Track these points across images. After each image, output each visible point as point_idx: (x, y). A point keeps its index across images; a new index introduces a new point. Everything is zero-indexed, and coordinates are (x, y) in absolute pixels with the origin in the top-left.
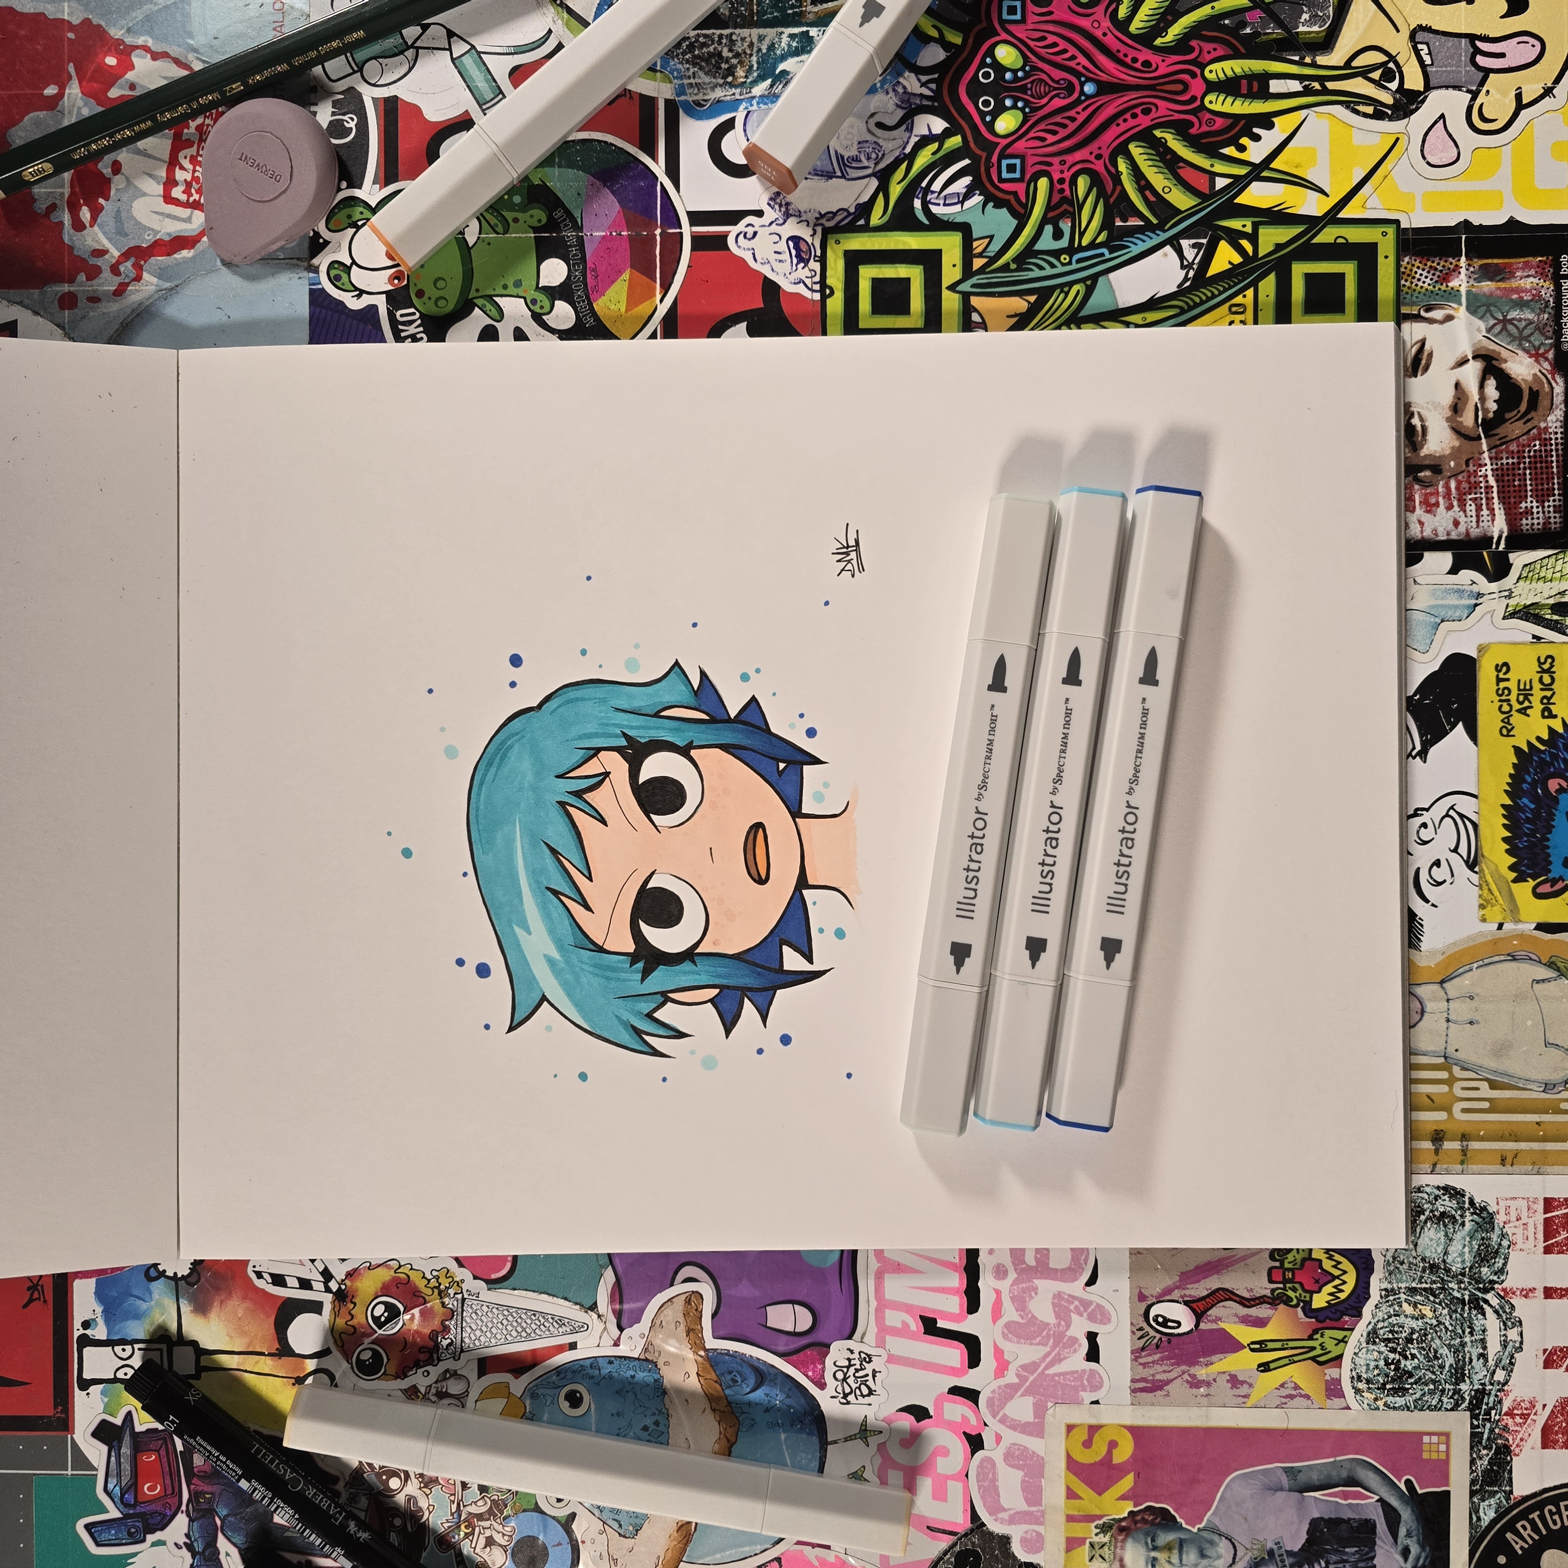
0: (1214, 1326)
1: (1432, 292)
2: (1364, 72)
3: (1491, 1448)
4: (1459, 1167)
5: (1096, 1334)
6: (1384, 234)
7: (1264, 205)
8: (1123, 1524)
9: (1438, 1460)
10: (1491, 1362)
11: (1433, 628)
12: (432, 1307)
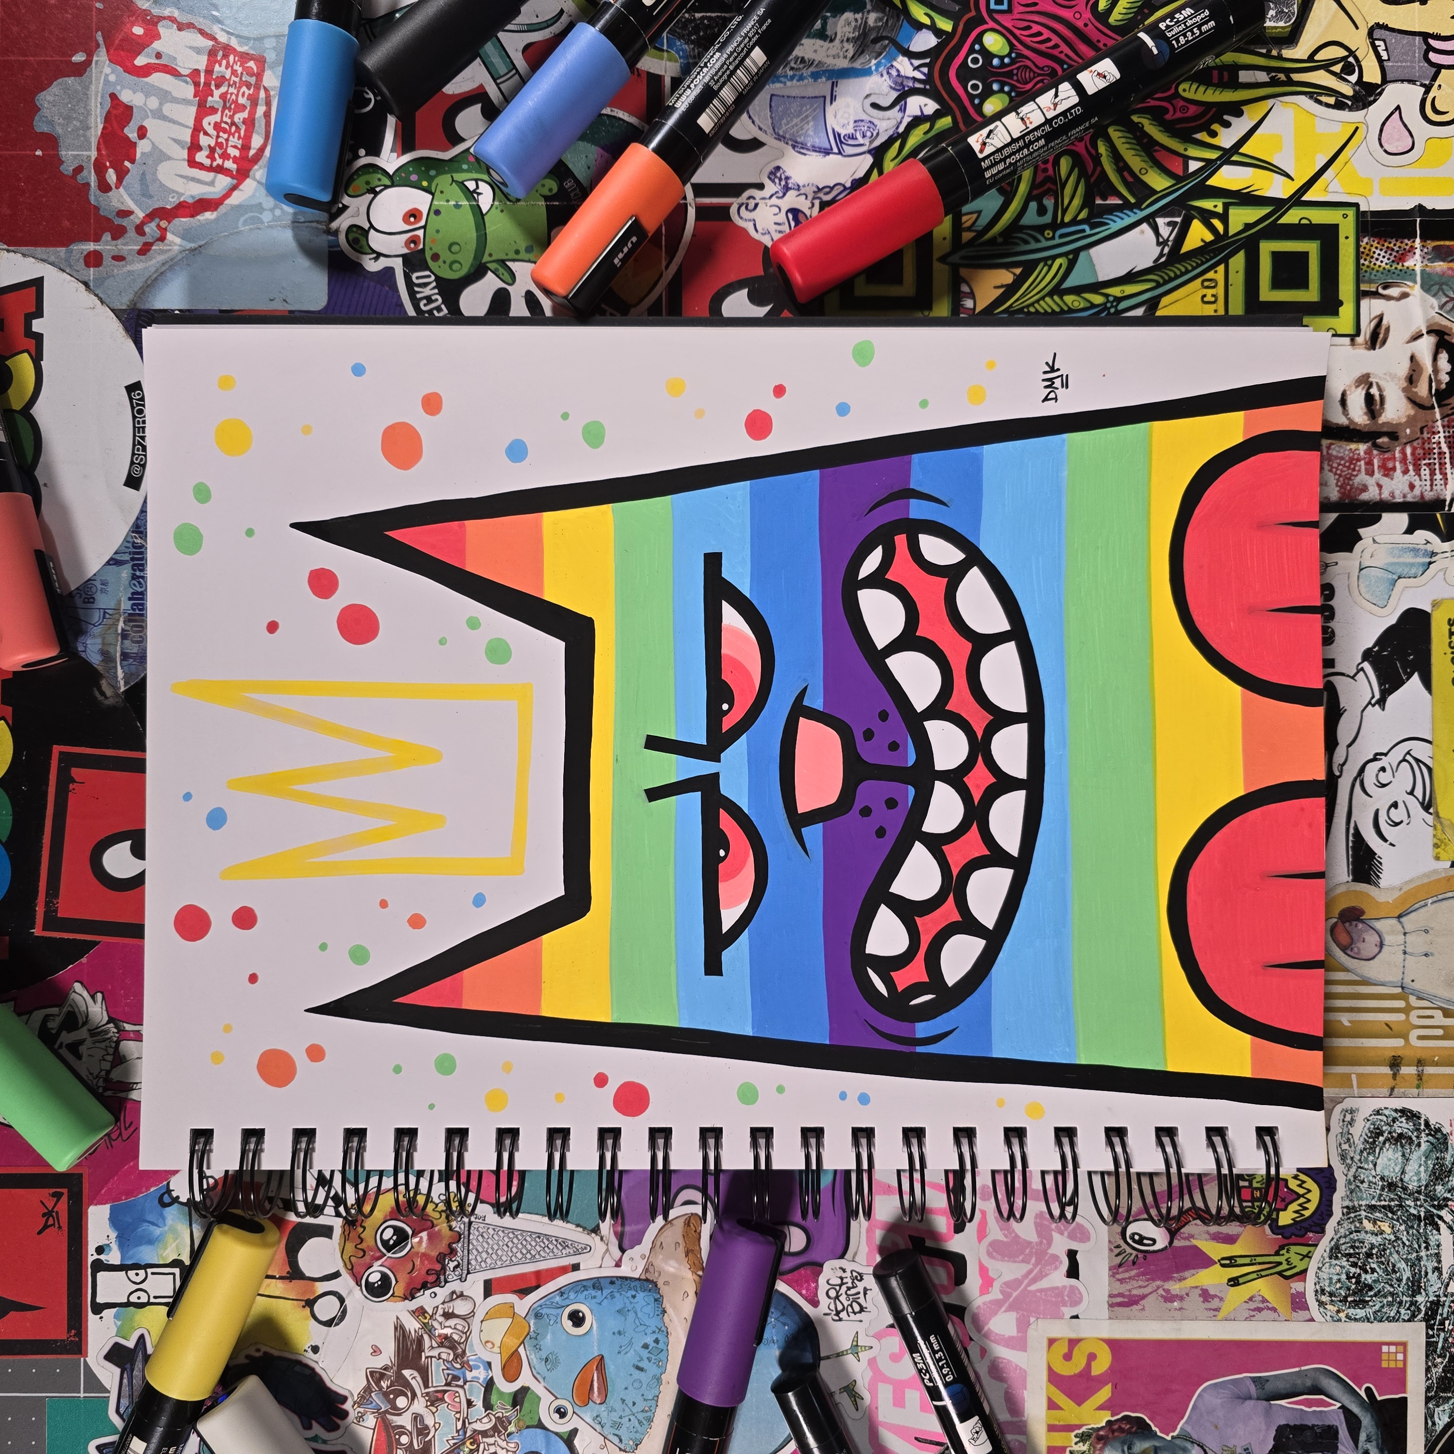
0: (1187, 1243)
1: (1389, 271)
2: (1326, 66)
3: (1445, 1357)
4: (1415, 1091)
5: (1076, 1252)
6: (1345, 216)
7: (1234, 187)
8: (1101, 1433)
9: (1396, 1368)
10: (1445, 1276)
11: (1391, 584)
12: (440, 1231)
